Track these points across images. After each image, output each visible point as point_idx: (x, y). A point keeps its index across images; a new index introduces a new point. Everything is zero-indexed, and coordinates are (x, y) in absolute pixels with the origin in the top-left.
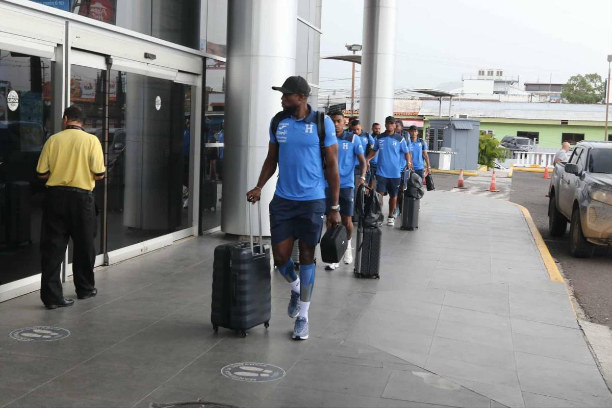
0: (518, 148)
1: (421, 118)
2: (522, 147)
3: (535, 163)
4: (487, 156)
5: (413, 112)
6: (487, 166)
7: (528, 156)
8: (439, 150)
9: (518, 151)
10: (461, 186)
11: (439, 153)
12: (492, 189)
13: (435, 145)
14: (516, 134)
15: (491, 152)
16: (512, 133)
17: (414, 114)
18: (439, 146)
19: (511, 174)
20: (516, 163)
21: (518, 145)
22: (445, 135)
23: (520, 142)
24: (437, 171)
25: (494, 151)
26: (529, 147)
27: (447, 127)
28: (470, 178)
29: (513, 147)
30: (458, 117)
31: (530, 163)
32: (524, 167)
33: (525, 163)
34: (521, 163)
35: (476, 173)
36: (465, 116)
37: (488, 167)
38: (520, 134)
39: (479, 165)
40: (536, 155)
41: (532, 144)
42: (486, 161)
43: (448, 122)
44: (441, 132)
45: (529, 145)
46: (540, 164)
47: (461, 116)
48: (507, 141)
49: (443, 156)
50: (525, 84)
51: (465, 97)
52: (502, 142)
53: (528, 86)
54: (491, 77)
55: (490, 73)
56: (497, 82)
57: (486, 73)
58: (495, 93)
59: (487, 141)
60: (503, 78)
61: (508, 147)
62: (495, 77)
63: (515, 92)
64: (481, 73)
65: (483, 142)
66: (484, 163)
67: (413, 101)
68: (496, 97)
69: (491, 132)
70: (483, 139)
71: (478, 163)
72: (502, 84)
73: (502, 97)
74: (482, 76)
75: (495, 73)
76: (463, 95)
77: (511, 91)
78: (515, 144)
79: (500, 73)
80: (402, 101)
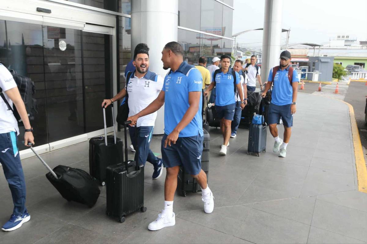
0: (354, 70)
1: (308, 57)
2: (356, 70)
3: (362, 77)
4: (337, 74)
5: (305, 54)
6: (337, 79)
7: (359, 74)
8: (313, 72)
9: (354, 72)
10: (320, 90)
11: (312, 74)
12: (336, 92)
13: (311, 69)
14: (354, 64)
15: (340, 73)
16: (352, 63)
17: (305, 56)
18: (313, 70)
19: (348, 83)
20: (352, 77)
21: (354, 69)
22: (316, 65)
23: (355, 67)
24: (311, 82)
25: (342, 72)
26: (360, 70)
27: (317, 61)
28: (327, 86)
29: (351, 70)
30: (323, 56)
31: (359, 77)
32: (356, 79)
33: (357, 77)
34: (355, 77)
35: (331, 83)
36: (326, 56)
38: (355, 64)
39: (333, 78)
40: (362, 74)
41: (361, 68)
42: (337, 76)
43: (318, 58)
44: (314, 63)
45: (360, 69)
46: (364, 78)
47: (324, 56)
48: (349, 67)
49: (314, 75)
50: (360, 42)
51: (330, 48)
52: (346, 67)
53: (362, 43)
54: (343, 39)
55: (343, 37)
56: (346, 41)
57: (341, 37)
58: (346, 45)
59: (339, 67)
60: (349, 39)
61: (349, 70)
62: (345, 39)
63: (355, 45)
64: (339, 37)
65: (336, 68)
66: (336, 78)
67: (305, 50)
68: (346, 47)
69: (341, 63)
70: (336, 67)
71: (333, 77)
72: (348, 41)
73: (348, 47)
74: (339, 39)
75: (345, 37)
76: (330, 46)
77: (353, 44)
78: (353, 68)
79: (348, 37)
80: (300, 50)
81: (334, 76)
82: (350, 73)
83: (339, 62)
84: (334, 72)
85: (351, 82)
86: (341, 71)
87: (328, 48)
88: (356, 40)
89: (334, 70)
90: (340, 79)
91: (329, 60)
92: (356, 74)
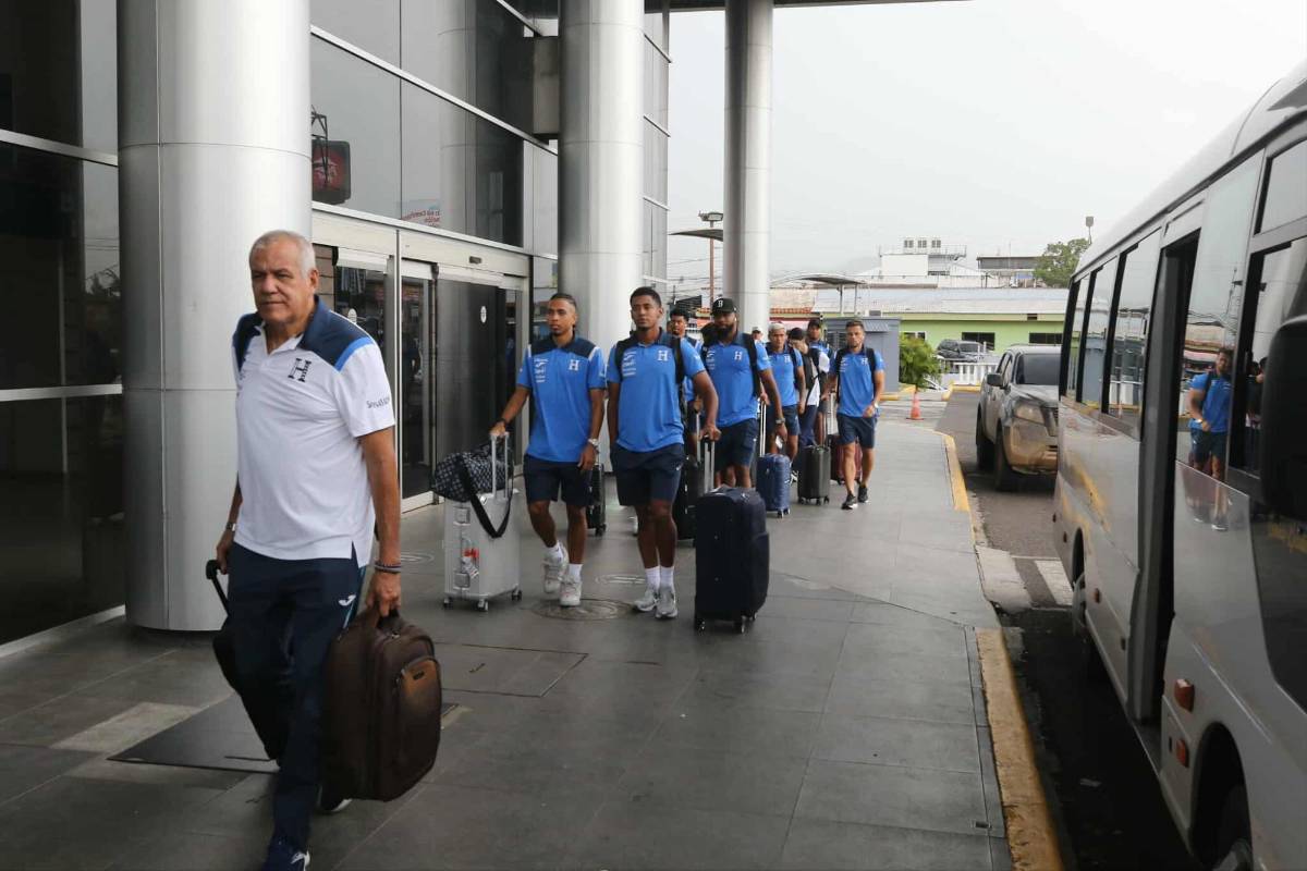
0: (961, 357)
2: (968, 356)
4: (914, 371)
5: (804, 307)
6: (914, 386)
7: (976, 368)
9: (962, 362)
14: (961, 337)
15: (922, 365)
16: (955, 335)
17: (806, 311)
19: (948, 396)
20: (958, 379)
21: (963, 354)
23: (966, 349)
25: (926, 364)
26: (979, 355)
29: (953, 357)
30: (867, 315)
31: (979, 379)
32: (970, 385)
33: (972, 379)
34: (965, 378)
35: (896, 396)
36: (877, 313)
37: (917, 387)
38: (967, 336)
39: (901, 383)
42: (915, 378)
45: (979, 353)
47: (872, 313)
48: (945, 348)
50: (978, 259)
51: (884, 282)
52: (939, 349)
53: (984, 261)
54: (922, 250)
55: (923, 244)
56: (932, 257)
57: (916, 244)
58: (932, 273)
59: (915, 349)
60: (942, 251)
61: (948, 356)
62: (930, 250)
63: (961, 271)
64: (908, 244)
65: (908, 351)
66: (909, 382)
67: (804, 291)
68: (932, 280)
69: (922, 336)
70: (908, 347)
71: (901, 381)
72: (941, 259)
73: (940, 281)
74: (909, 250)
75: (929, 244)
76: (881, 277)
77: (955, 270)
78: (958, 351)
79: (937, 244)
80: (788, 291)
81: (905, 378)
82: (952, 366)
83: (916, 330)
84: (903, 365)
85: (955, 393)
86: (924, 359)
87: (876, 281)
88: (965, 256)
89: (902, 357)
90: (923, 387)
91: (886, 327)
92: (968, 370)
